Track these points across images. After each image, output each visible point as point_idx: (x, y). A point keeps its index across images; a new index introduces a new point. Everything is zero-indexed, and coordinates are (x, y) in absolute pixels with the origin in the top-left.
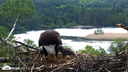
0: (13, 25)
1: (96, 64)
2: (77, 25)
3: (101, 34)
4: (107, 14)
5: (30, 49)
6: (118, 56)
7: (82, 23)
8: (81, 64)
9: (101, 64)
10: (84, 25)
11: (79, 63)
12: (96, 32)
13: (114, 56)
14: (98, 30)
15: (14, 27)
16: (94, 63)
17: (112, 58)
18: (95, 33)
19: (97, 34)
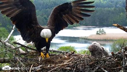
0: (13, 27)
1: (93, 64)
2: (79, 26)
3: (103, 34)
4: (109, 14)
5: (29, 50)
6: (114, 55)
7: (84, 23)
8: (78, 64)
9: (97, 63)
10: (87, 26)
11: (76, 63)
12: (98, 32)
13: (110, 56)
14: (100, 30)
15: (13, 29)
16: (91, 63)
17: (108, 58)
18: (97, 34)
19: (99, 34)
